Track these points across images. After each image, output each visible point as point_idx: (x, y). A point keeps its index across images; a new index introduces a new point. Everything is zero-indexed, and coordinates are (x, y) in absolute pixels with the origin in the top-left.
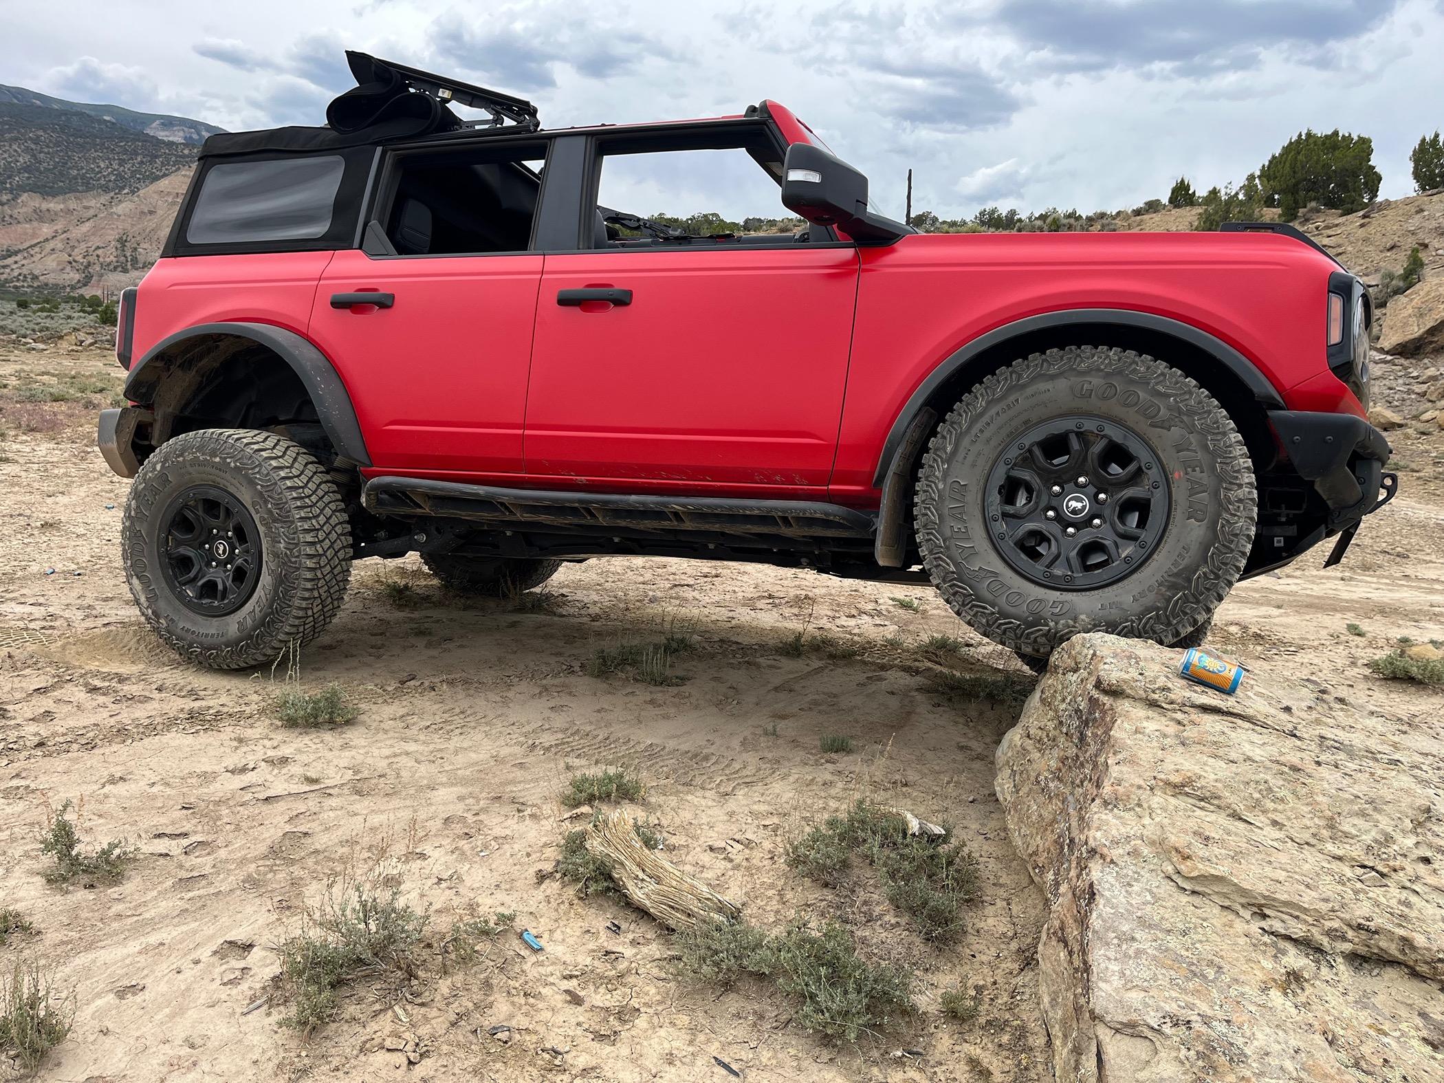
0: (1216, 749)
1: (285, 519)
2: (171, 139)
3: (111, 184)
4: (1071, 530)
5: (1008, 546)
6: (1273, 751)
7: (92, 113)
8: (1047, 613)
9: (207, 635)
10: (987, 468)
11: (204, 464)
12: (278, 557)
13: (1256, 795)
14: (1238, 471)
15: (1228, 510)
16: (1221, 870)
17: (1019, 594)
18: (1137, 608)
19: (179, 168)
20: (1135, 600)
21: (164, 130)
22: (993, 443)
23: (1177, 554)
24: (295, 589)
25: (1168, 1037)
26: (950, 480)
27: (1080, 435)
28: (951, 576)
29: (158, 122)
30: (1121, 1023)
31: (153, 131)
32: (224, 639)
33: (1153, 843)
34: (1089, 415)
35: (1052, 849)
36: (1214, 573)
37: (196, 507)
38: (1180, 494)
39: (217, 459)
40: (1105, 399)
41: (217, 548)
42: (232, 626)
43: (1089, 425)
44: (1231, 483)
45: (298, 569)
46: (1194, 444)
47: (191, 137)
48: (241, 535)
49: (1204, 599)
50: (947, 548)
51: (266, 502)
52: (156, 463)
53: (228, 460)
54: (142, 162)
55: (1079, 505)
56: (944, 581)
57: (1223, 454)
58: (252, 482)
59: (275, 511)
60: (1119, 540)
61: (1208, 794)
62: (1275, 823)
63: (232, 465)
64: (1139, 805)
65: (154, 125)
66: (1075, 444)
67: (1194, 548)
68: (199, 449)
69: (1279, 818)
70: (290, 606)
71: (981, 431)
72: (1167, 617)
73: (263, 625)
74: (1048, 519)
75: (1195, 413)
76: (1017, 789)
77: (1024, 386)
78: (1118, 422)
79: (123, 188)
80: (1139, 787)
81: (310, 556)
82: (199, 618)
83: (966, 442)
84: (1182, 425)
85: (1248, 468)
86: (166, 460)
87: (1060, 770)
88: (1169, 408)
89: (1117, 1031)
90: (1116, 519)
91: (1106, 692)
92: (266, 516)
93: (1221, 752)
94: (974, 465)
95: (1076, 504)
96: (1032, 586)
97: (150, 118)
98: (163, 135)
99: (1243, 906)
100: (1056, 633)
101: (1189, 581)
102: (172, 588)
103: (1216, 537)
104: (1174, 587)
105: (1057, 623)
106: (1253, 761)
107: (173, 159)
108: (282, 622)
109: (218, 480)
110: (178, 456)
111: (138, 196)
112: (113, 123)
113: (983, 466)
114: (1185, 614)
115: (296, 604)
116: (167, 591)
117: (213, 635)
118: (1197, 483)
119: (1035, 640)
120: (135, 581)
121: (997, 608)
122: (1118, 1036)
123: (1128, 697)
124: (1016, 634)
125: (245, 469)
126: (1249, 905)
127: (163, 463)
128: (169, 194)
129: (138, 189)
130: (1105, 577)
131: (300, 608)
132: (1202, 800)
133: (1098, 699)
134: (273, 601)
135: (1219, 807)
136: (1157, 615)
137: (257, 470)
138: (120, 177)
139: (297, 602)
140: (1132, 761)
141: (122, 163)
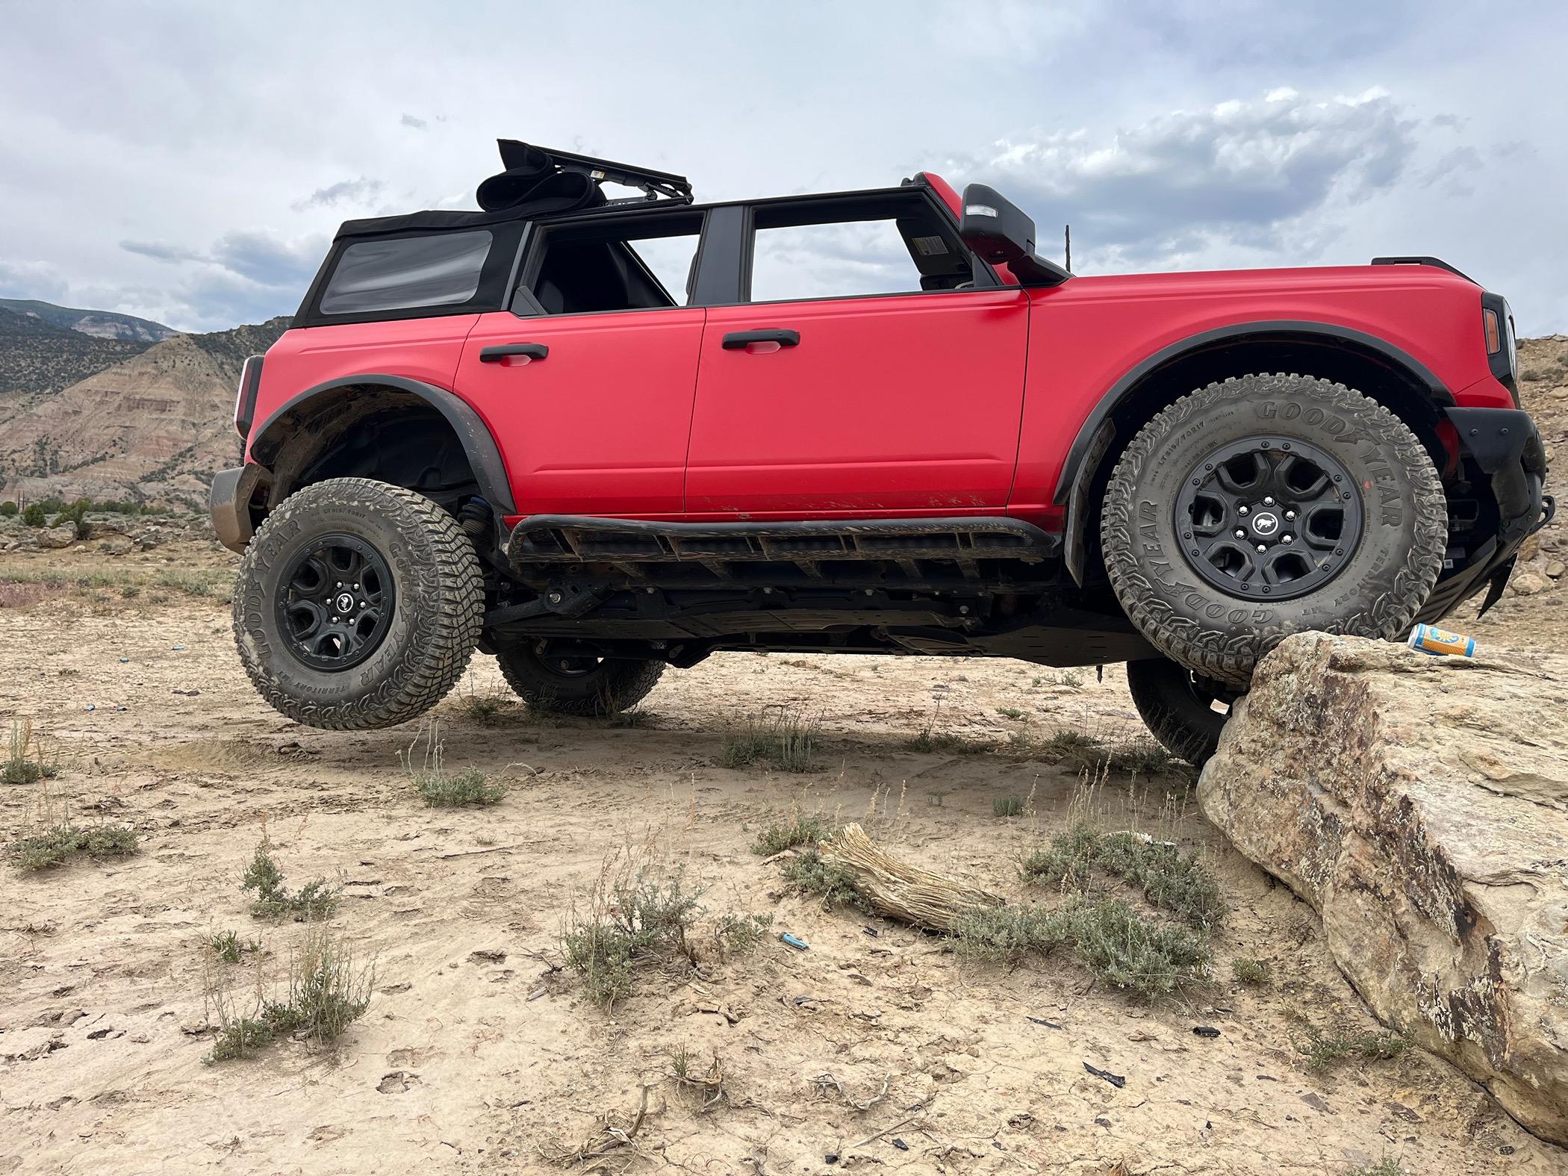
0: (1481, 691)
1: (426, 562)
2: (102, 335)
3: (32, 384)
4: (1262, 548)
5: (1203, 562)
6: (1535, 689)
7: (14, 309)
8: (1250, 621)
9: (325, 691)
10: (1175, 489)
11: (341, 508)
12: (415, 601)
13: (1532, 723)
14: (1427, 478)
15: (1422, 514)
16: (1531, 769)
17: (1219, 606)
18: (1341, 610)
19: (110, 366)
20: (1338, 603)
21: (94, 326)
22: (1181, 464)
23: (1376, 557)
24: (430, 635)
25: (1543, 875)
26: (1139, 502)
27: (1264, 453)
28: (1148, 594)
29: (87, 318)
30: (1492, 876)
31: (83, 327)
32: (343, 694)
33: (1452, 762)
34: (1274, 434)
35: (1298, 840)
36: (1415, 574)
37: (323, 558)
38: (1372, 503)
39: (356, 503)
40: (1289, 418)
41: (341, 601)
42: (355, 679)
43: (1275, 444)
44: (1422, 489)
45: (435, 614)
46: (1382, 454)
47: (124, 333)
48: (372, 583)
49: (1407, 600)
50: (1142, 566)
51: (406, 544)
52: (286, 511)
53: (367, 504)
54: (68, 360)
55: (1268, 523)
56: (1140, 600)
57: (1413, 462)
58: (391, 525)
59: (415, 554)
60: (1313, 552)
61: (1488, 723)
62: (1556, 744)
63: (372, 508)
64: (1423, 739)
65: (83, 321)
66: (1262, 464)
67: (1393, 551)
68: (334, 494)
69: (1558, 739)
70: (423, 654)
71: (1168, 453)
72: (1372, 618)
73: (391, 675)
74: (1238, 538)
75: (1381, 426)
76: (1233, 805)
77: (1207, 411)
78: (1304, 439)
79: (46, 388)
80: (1418, 725)
81: (449, 601)
82: (316, 674)
83: (1153, 465)
84: (1369, 438)
85: (1434, 476)
86: (296, 508)
87: (1291, 767)
88: (1355, 423)
89: (1489, 885)
90: (1308, 531)
91: (1343, 669)
92: (405, 559)
93: (1487, 692)
94: (1162, 486)
95: (1265, 522)
96: (1230, 599)
97: (80, 314)
98: (92, 332)
99: (1557, 800)
100: (1261, 641)
101: (1391, 582)
102: (288, 642)
103: (1413, 539)
104: (1376, 589)
105: (1261, 631)
106: (1520, 697)
107: (104, 356)
108: (412, 672)
109: (354, 525)
110: (311, 502)
111: (62, 396)
112: (37, 320)
113: (1171, 488)
114: (1389, 615)
115: (430, 652)
116: (282, 648)
117: (331, 691)
118: (1388, 490)
119: (1239, 651)
120: (248, 638)
121: (1198, 621)
122: (1492, 889)
123: (1368, 669)
124: (1218, 646)
125: (385, 511)
126: (1563, 797)
127: (293, 511)
128: (97, 392)
129: (63, 389)
130: (1305, 586)
131: (433, 657)
132: (1483, 729)
133: (1337, 677)
134: (405, 648)
135: (1501, 734)
136: (1362, 616)
137: (398, 512)
138: (43, 376)
139: (430, 650)
140: (1401, 707)
141: (45, 361)
